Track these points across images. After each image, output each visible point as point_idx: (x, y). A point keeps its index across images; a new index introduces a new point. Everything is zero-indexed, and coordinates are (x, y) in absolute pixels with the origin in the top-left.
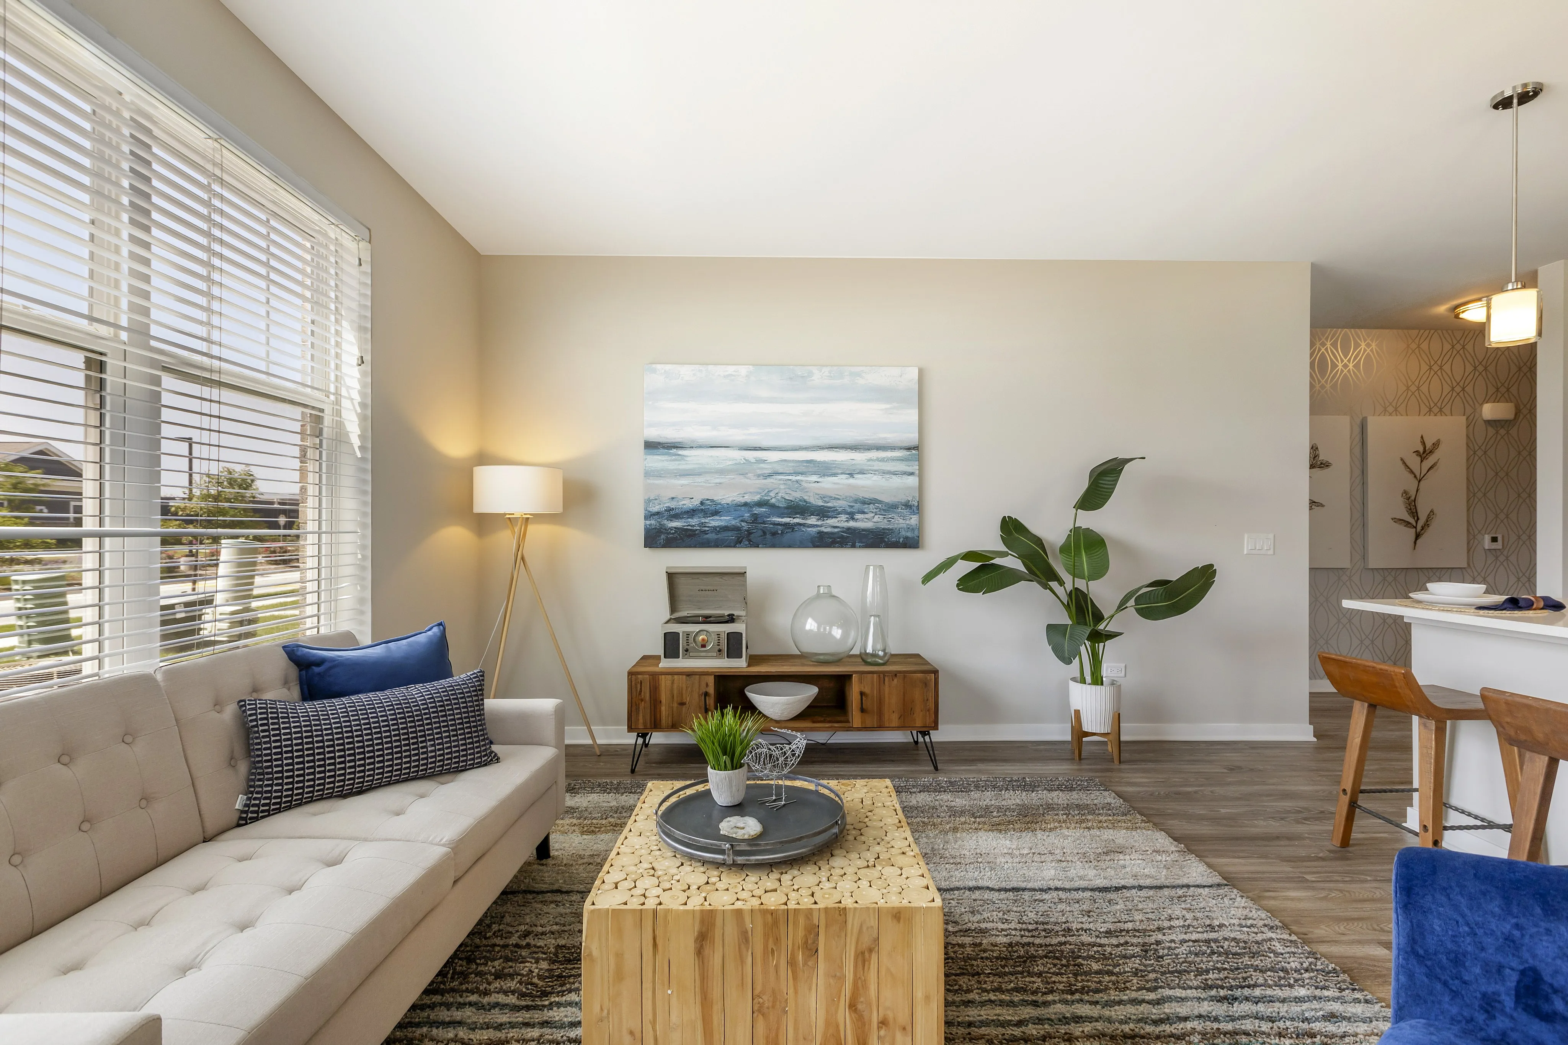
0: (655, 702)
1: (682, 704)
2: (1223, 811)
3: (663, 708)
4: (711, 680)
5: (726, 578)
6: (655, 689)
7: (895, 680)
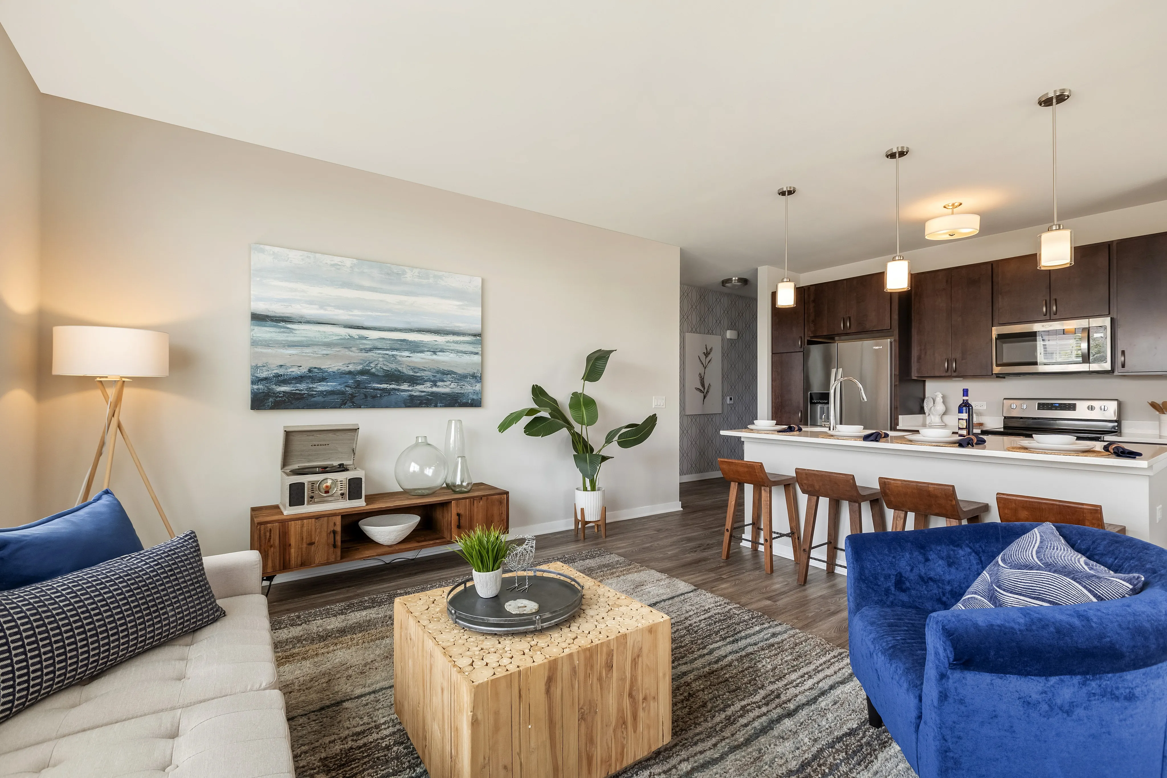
0: (285, 546)
1: (311, 544)
2: (669, 553)
3: (293, 551)
4: (338, 520)
5: (338, 434)
6: (284, 534)
7: (481, 503)
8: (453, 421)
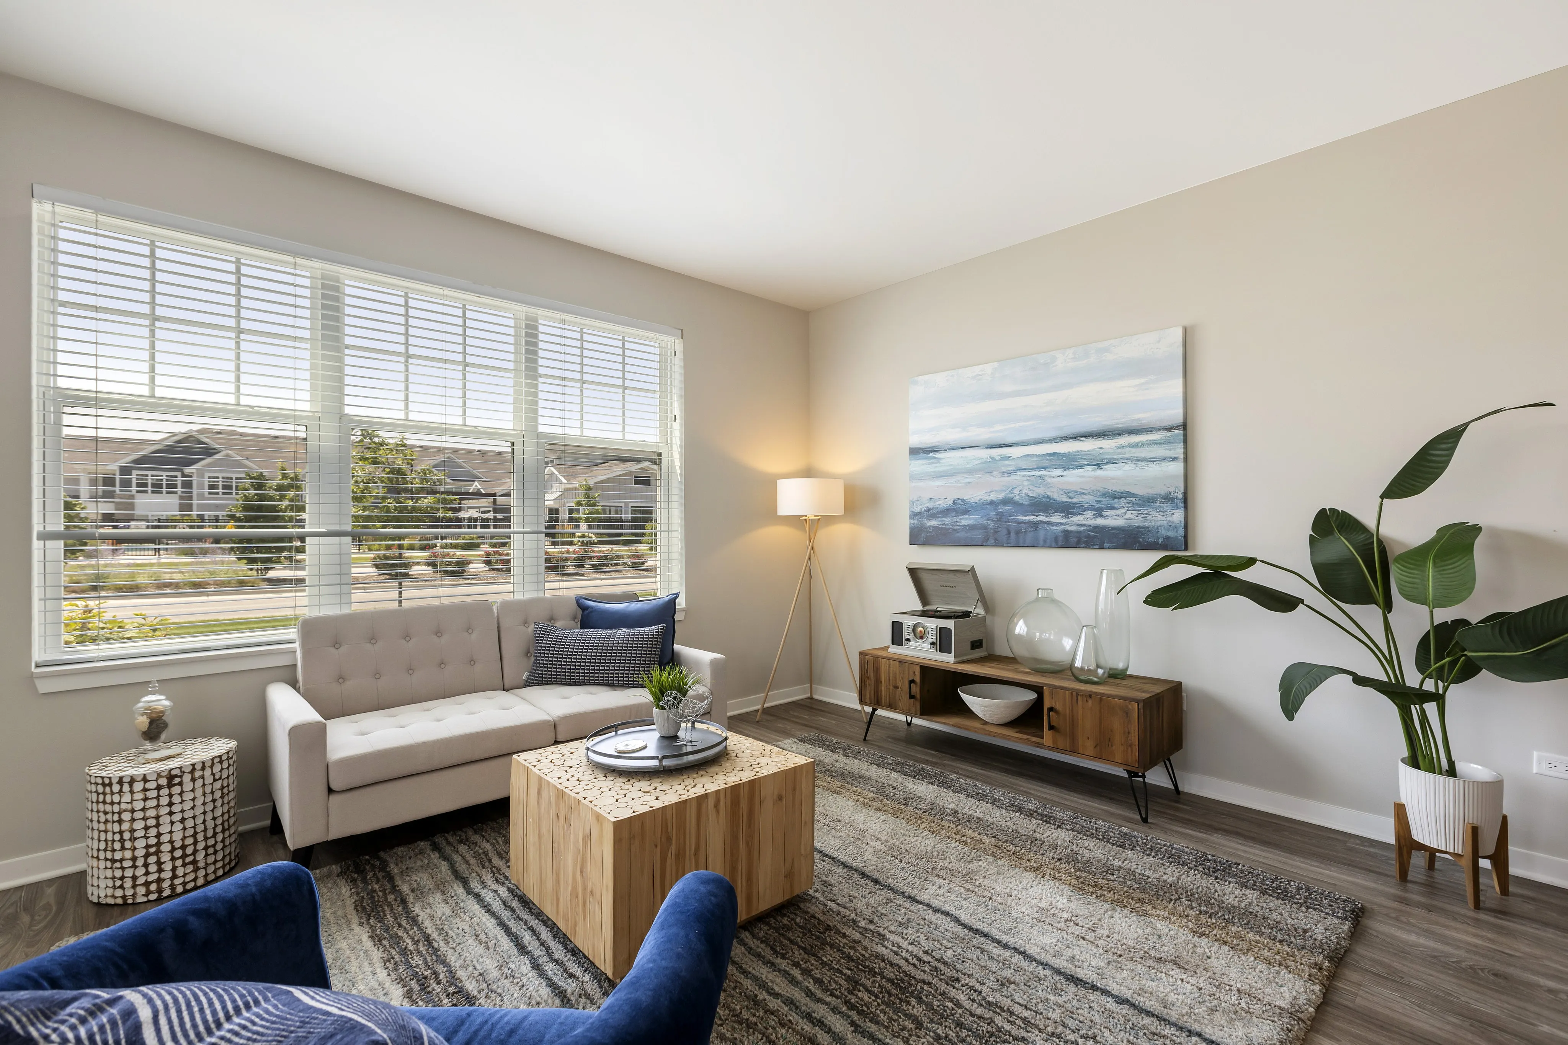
4: (917, 670)
8: (1105, 572)
